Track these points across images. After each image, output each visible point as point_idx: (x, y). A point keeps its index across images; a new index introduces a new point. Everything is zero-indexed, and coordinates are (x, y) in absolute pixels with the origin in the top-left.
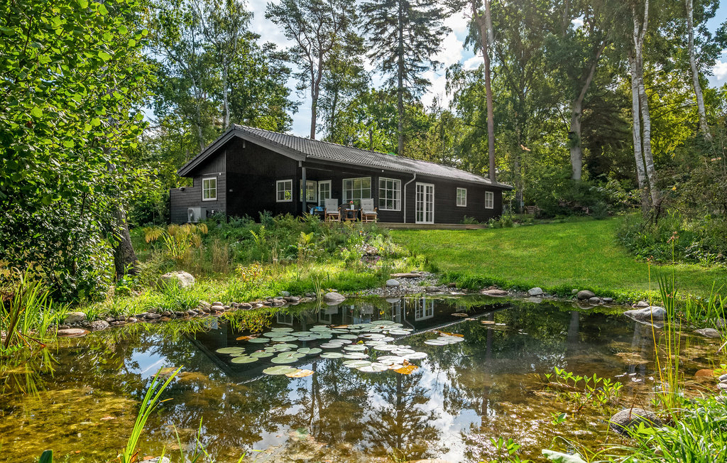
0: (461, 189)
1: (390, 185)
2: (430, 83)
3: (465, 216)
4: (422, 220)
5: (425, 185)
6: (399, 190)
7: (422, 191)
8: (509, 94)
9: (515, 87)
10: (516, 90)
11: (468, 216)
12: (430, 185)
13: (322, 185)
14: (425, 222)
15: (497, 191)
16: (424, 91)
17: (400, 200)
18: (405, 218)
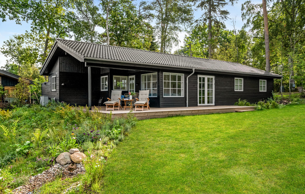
0: (239, 79)
2: (228, 13)
3: (239, 99)
4: (204, 103)
5: (206, 77)
7: (204, 81)
8: (284, 17)
9: (288, 12)
10: (289, 14)
11: (242, 99)
12: (210, 77)
13: (130, 78)
14: (206, 104)
15: (270, 79)
16: (226, 18)
17: (184, 89)
18: (187, 102)
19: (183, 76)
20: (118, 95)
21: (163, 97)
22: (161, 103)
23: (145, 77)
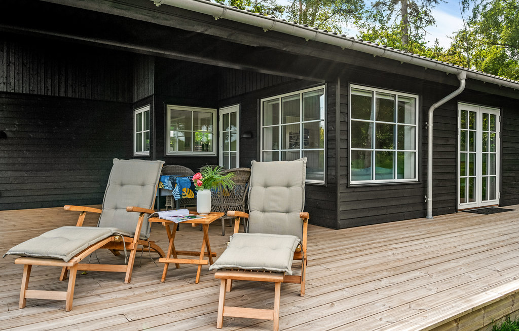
1: (385, 106)
4: (472, 198)
5: (480, 111)
6: (412, 122)
7: (473, 126)
12: (490, 111)
13: (226, 116)
14: (479, 202)
17: (417, 151)
18: (430, 199)
19: (413, 103)
20: (143, 185)
21: (347, 185)
22: (341, 208)
23: (275, 107)
